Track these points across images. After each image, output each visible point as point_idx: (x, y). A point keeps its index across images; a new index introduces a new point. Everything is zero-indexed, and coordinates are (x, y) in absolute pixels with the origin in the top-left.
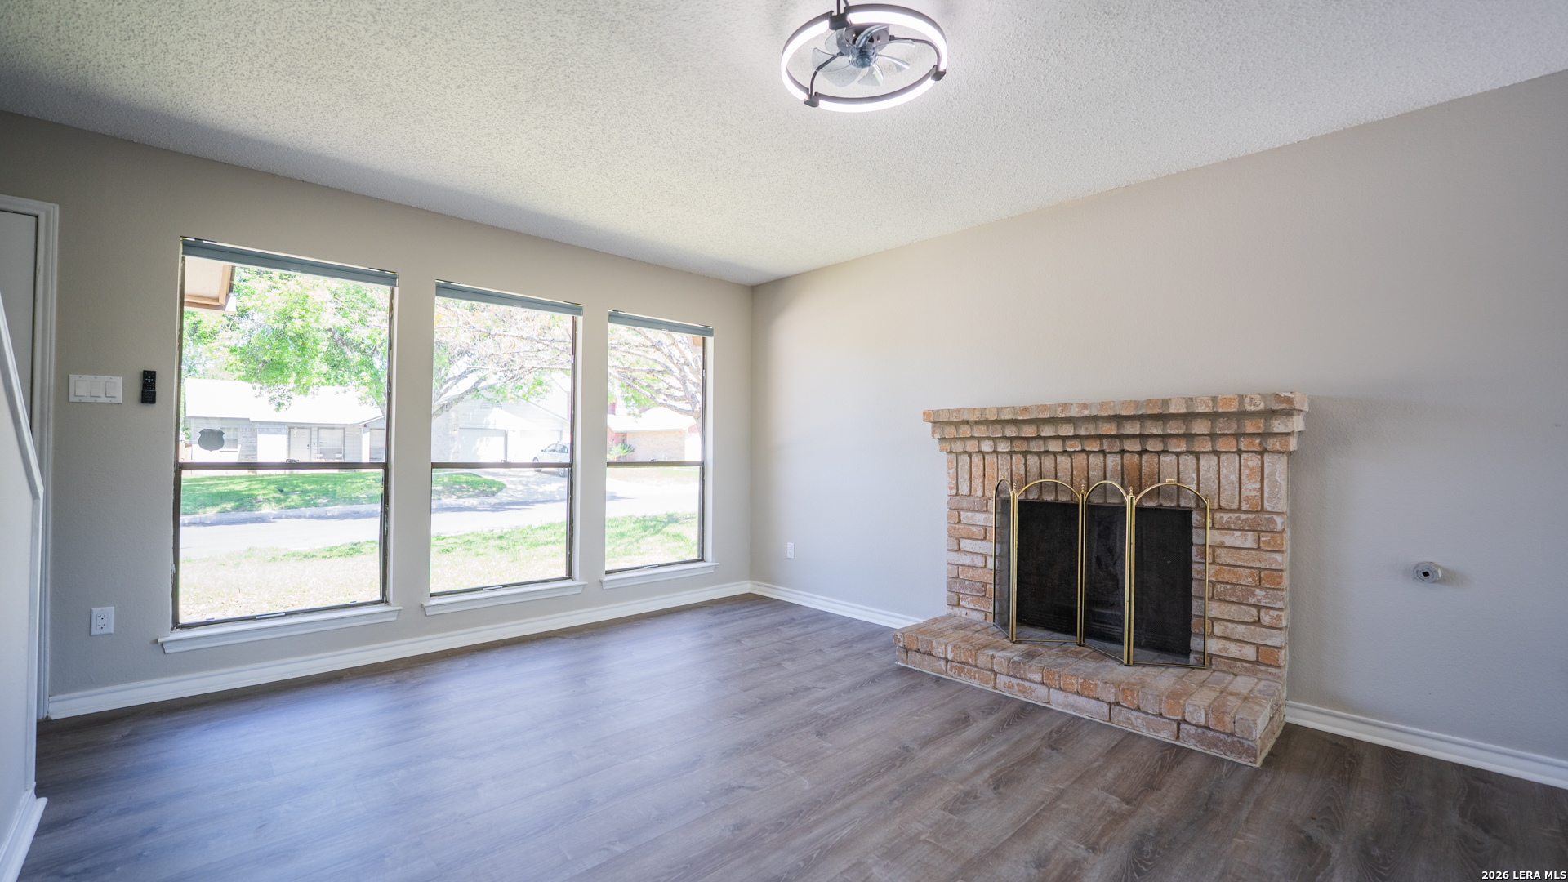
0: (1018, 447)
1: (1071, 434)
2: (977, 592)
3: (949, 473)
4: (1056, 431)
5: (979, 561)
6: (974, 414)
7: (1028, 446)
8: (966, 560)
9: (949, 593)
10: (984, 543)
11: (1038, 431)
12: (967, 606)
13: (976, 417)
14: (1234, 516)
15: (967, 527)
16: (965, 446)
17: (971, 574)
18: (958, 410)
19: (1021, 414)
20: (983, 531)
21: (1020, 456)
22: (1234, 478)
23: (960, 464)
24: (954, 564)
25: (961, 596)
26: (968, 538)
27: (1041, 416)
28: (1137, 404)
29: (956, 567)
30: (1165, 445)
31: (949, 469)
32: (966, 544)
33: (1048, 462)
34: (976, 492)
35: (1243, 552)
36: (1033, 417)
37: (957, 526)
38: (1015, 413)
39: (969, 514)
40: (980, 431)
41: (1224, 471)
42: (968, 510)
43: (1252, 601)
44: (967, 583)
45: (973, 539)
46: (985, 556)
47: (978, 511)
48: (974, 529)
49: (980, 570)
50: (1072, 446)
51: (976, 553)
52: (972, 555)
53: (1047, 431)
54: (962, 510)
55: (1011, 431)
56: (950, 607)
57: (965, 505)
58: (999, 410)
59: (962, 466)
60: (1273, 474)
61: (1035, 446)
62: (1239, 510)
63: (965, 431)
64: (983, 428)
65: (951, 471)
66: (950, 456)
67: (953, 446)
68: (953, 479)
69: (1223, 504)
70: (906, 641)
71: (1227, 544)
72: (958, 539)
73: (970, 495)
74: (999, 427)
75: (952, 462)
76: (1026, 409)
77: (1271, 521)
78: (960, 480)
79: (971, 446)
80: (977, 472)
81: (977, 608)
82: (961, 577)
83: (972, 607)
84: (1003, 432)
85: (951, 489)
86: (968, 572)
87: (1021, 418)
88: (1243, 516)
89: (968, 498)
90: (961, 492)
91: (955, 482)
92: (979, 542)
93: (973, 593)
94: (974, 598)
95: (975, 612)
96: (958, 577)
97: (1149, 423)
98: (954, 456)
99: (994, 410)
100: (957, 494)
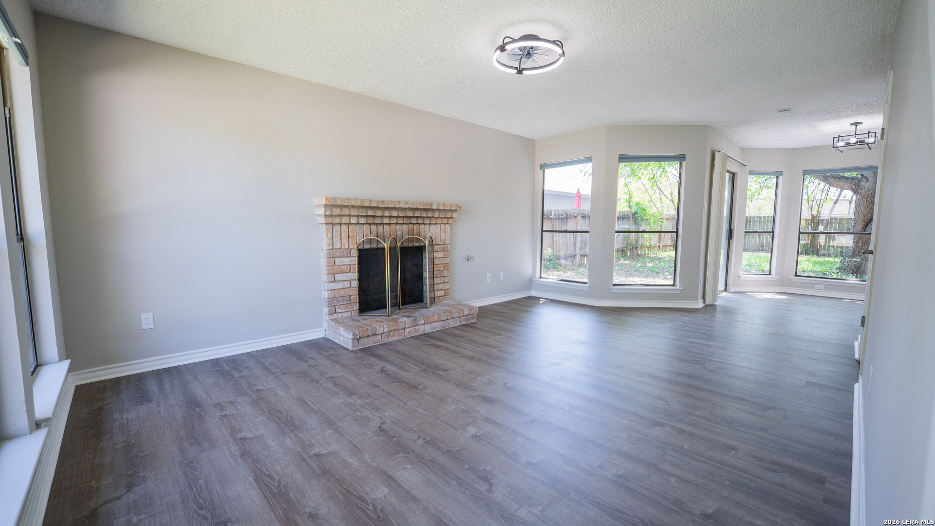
0: (369, 221)
1: (396, 215)
2: (347, 302)
3: (327, 236)
4: (390, 213)
5: (347, 284)
6: (357, 202)
7: (374, 220)
8: (340, 285)
9: (330, 308)
10: (350, 274)
11: (383, 213)
12: (341, 311)
13: (358, 204)
14: (439, 246)
15: (339, 267)
16: (341, 220)
17: (343, 293)
18: (348, 199)
19: (381, 204)
20: (349, 267)
21: (368, 225)
22: (439, 233)
23: (334, 230)
24: (333, 290)
25: (337, 307)
26: (340, 273)
27: (390, 206)
28: (424, 204)
29: (334, 291)
30: (424, 221)
31: (327, 233)
32: (339, 277)
33: (380, 228)
34: (344, 246)
35: (441, 259)
36: (386, 206)
37: (334, 267)
38: (378, 204)
39: (341, 259)
40: (354, 212)
41: (436, 231)
42: (340, 257)
43: (443, 275)
44: (340, 298)
45: (343, 273)
46: (350, 281)
47: (346, 257)
48: (344, 267)
49: (348, 289)
50: (393, 221)
51: (345, 280)
52: (343, 282)
53: (387, 213)
54: (336, 257)
55: (370, 213)
56: (331, 315)
57: (338, 254)
58: (370, 201)
59: (336, 231)
60: (447, 231)
61: (377, 221)
62: (440, 244)
63: (346, 211)
64: (356, 210)
65: (329, 235)
66: (328, 226)
67: (334, 219)
68: (330, 239)
69: (436, 243)
70: (361, 333)
71: (437, 257)
72: (334, 274)
73: (341, 248)
74: (364, 210)
75: (329, 230)
76: (383, 202)
77: (447, 247)
78: (334, 240)
79: (345, 220)
80: (344, 235)
81: (347, 310)
82: (337, 296)
83: (344, 310)
84: (367, 213)
85: (329, 246)
86: (341, 292)
87: (381, 206)
88: (441, 246)
89: (340, 250)
90: (335, 247)
91: (332, 242)
92: (347, 274)
93: (345, 303)
94: (345, 306)
95: (346, 313)
96: (334, 297)
97: (423, 212)
98: (330, 226)
99: (368, 201)
100: (333, 249)
